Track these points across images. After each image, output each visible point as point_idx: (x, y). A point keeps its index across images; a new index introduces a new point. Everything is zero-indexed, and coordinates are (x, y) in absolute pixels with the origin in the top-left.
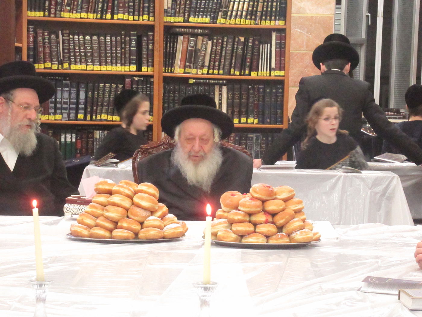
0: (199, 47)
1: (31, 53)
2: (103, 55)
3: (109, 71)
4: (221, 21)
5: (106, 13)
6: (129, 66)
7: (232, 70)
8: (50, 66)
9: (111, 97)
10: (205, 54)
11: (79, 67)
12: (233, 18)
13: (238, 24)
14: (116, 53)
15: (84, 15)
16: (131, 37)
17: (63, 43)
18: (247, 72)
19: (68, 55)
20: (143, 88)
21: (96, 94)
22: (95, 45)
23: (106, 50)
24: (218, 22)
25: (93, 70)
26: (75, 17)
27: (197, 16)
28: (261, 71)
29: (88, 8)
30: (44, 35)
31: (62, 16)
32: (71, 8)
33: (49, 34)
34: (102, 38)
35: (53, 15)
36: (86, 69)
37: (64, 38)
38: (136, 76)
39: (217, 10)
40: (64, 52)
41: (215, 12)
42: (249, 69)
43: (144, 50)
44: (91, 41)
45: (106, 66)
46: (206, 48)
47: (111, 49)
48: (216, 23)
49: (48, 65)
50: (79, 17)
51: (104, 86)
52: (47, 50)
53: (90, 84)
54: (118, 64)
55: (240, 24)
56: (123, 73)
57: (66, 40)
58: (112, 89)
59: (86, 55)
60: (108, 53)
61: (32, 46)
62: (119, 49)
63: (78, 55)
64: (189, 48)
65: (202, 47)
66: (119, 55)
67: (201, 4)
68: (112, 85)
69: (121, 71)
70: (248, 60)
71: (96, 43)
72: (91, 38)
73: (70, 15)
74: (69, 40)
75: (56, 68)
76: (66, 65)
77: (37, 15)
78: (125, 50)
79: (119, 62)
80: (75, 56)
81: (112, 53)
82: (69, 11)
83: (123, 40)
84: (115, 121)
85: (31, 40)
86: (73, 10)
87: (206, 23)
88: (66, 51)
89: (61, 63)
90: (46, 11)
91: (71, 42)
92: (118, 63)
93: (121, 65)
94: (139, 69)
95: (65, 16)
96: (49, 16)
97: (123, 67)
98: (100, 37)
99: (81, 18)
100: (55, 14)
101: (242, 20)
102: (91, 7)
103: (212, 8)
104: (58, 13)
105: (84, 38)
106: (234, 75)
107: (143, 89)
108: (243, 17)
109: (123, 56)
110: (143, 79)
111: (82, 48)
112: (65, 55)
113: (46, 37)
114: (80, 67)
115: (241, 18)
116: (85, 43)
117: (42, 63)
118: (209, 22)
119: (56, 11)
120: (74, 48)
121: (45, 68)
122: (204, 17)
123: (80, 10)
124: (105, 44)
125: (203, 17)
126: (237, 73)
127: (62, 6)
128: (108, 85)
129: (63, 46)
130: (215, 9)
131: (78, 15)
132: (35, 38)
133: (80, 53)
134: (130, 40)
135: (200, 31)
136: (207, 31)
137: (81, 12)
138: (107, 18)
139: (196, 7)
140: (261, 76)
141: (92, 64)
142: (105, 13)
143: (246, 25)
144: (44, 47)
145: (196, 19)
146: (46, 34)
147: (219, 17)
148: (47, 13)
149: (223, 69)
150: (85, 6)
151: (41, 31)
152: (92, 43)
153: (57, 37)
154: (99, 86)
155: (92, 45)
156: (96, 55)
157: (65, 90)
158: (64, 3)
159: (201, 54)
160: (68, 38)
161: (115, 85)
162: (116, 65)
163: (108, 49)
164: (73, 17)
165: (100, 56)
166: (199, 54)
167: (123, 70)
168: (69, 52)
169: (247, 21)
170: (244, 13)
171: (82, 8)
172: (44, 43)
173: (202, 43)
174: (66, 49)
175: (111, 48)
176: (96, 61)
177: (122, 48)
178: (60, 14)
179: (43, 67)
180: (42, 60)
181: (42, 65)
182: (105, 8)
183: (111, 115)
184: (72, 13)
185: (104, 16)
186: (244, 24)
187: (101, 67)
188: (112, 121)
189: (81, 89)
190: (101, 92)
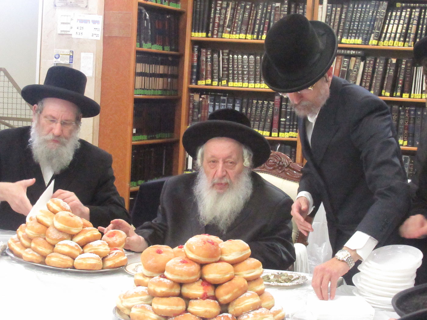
0: (351, 67)
1: (195, 70)
3: (262, 88)
4: (373, 42)
5: (262, 34)
7: (383, 91)
8: (210, 83)
9: (263, 113)
10: (357, 75)
11: (236, 85)
12: (386, 40)
13: (391, 46)
15: (242, 36)
17: (223, 62)
18: (398, 94)
19: (226, 72)
21: (249, 110)
22: (251, 64)
24: (370, 43)
25: (248, 87)
26: (234, 38)
27: (349, 38)
28: (414, 93)
29: (247, 30)
30: (207, 54)
31: (223, 37)
32: (231, 30)
33: (212, 54)
35: (215, 36)
36: (241, 86)
37: (224, 57)
39: (370, 32)
40: (223, 71)
41: (367, 34)
42: (401, 91)
44: (248, 60)
45: (260, 84)
46: (358, 69)
48: (368, 45)
49: (209, 81)
50: (238, 38)
51: (257, 103)
52: (209, 68)
53: (245, 100)
55: (393, 46)
57: (225, 59)
58: (264, 105)
59: (243, 74)
61: (195, 64)
63: (236, 73)
64: (342, 69)
65: (354, 68)
67: (354, 26)
68: (264, 102)
70: (401, 82)
71: (246, 62)
72: (248, 58)
73: (230, 36)
74: (228, 59)
75: (216, 85)
76: (224, 82)
77: (200, 35)
80: (233, 73)
82: (230, 33)
85: (195, 58)
86: (233, 31)
87: (358, 44)
88: (225, 69)
89: (220, 80)
90: (210, 32)
91: (231, 61)
95: (226, 37)
96: (212, 37)
98: (257, 56)
99: (239, 39)
100: (217, 35)
101: (395, 42)
102: (250, 29)
103: (364, 30)
104: (220, 34)
105: (242, 58)
106: (384, 96)
108: (397, 39)
111: (240, 66)
112: (224, 72)
113: (209, 56)
114: (237, 85)
115: (394, 40)
116: (242, 62)
117: (203, 80)
118: (360, 43)
119: (218, 32)
120: (233, 67)
121: (206, 85)
122: (357, 38)
123: (239, 32)
125: (355, 38)
126: (388, 94)
127: (224, 28)
128: (260, 102)
129: (222, 64)
130: (368, 31)
131: (237, 36)
132: (199, 57)
133: (238, 71)
135: (353, 52)
136: (359, 52)
137: (240, 33)
138: (263, 38)
139: (349, 29)
140: (414, 98)
141: (247, 82)
142: (260, 34)
143: (399, 46)
144: (206, 65)
145: (349, 40)
146: (209, 53)
147: (371, 38)
148: (210, 35)
149: (374, 90)
150: (244, 28)
151: (204, 51)
152: (248, 62)
153: (219, 56)
154: (252, 102)
155: (249, 64)
156: (251, 73)
157: (222, 105)
158: (226, 25)
159: (353, 75)
160: (227, 57)
161: (267, 102)
164: (233, 38)
165: (255, 75)
166: (351, 74)
168: (228, 70)
169: (400, 43)
170: (398, 35)
171: (241, 29)
172: (206, 61)
173: (355, 64)
174: (225, 67)
176: (251, 79)
178: (222, 35)
179: (204, 83)
180: (204, 77)
181: (204, 81)
182: (261, 29)
183: (262, 130)
184: (233, 34)
185: (260, 36)
186: (397, 45)
187: (256, 84)
189: (236, 105)
190: (254, 108)
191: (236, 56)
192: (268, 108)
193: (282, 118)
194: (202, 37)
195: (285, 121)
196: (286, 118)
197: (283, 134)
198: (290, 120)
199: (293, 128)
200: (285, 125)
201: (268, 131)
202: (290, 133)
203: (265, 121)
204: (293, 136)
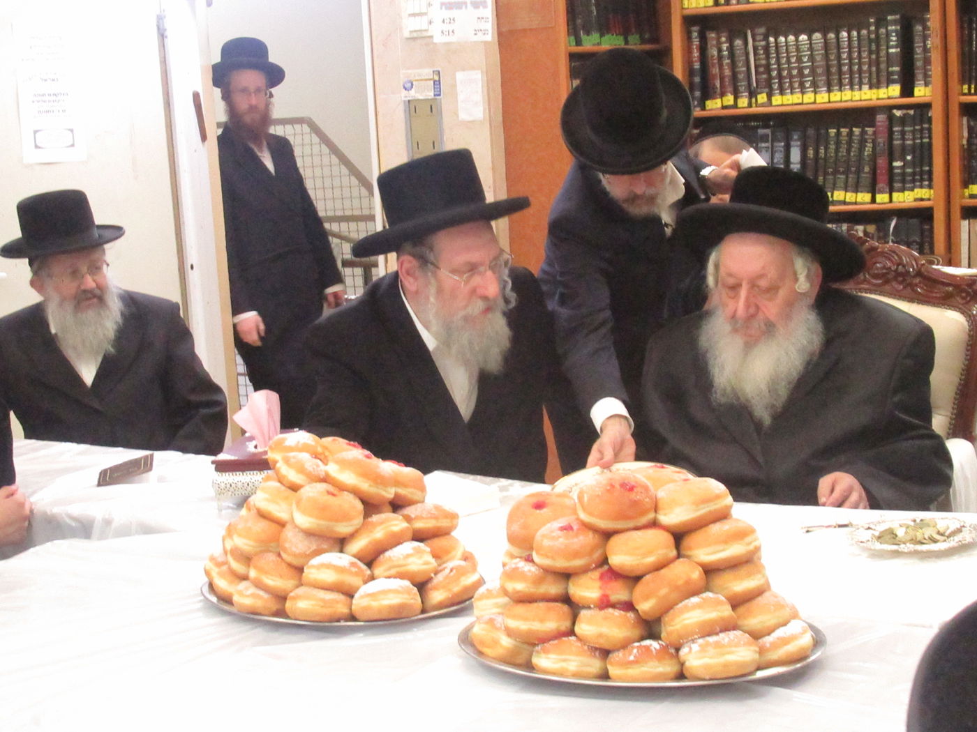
1: (697, 79)
2: (834, 70)
3: (846, 101)
6: (887, 87)
8: (731, 102)
9: (852, 154)
11: (788, 100)
14: (860, 64)
16: (890, 28)
17: (755, 54)
19: (764, 76)
20: (913, 132)
21: (822, 151)
22: (817, 52)
23: (839, 58)
25: (814, 103)
30: (719, 44)
33: (731, 41)
34: (832, 36)
36: (800, 101)
37: (757, 43)
38: (899, 107)
40: (757, 73)
43: (918, 51)
44: (811, 44)
45: (840, 93)
47: (850, 58)
49: (729, 99)
51: (838, 134)
52: (727, 72)
53: (811, 132)
54: (863, 86)
56: (874, 103)
57: (760, 48)
58: (854, 137)
59: (801, 74)
60: (845, 64)
61: (697, 66)
62: (865, 55)
63: (785, 74)
66: (865, 68)
68: (854, 129)
69: (871, 100)
71: (820, 48)
72: (810, 39)
74: (766, 48)
75: (746, 105)
76: (762, 98)
78: (878, 57)
79: (866, 80)
80: (780, 76)
81: (851, 64)
83: (873, 36)
84: (861, 204)
85: (696, 54)
88: (762, 69)
89: (752, 94)
91: (773, 50)
92: (865, 84)
93: (871, 88)
94: (907, 91)
97: (874, 91)
98: (828, 33)
105: (797, 40)
107: (914, 135)
109: (874, 69)
110: (915, 112)
111: (793, 60)
112: (759, 77)
113: (725, 46)
114: (791, 99)
116: (798, 50)
117: (717, 98)
121: (724, 107)
124: (839, 47)
128: (844, 131)
129: (755, 60)
132: (703, 49)
133: (790, 69)
134: (888, 35)
141: (812, 91)
144: (721, 66)
146: (723, 39)
151: (713, 35)
152: (811, 49)
153: (746, 43)
154: (827, 133)
155: (812, 52)
156: (819, 71)
157: (762, 148)
160: (763, 43)
161: (860, 130)
162: (860, 89)
163: (844, 56)
165: (828, 72)
167: (874, 97)
168: (768, 70)
172: (720, 58)
174: (761, 66)
175: (850, 53)
176: (821, 84)
177: (870, 52)
179: (719, 105)
180: (718, 91)
181: (719, 101)
183: (853, 192)
187: (831, 94)
188: (856, 203)
189: (792, 143)
190: (832, 147)
191: (782, 39)
192: (863, 142)
193: (897, 161)
194: (705, 7)
195: (903, 167)
196: (903, 159)
197: (901, 194)
198: (913, 164)
199: (922, 180)
200: (903, 174)
201: (868, 192)
202: (916, 190)
203: (859, 171)
204: (924, 197)
